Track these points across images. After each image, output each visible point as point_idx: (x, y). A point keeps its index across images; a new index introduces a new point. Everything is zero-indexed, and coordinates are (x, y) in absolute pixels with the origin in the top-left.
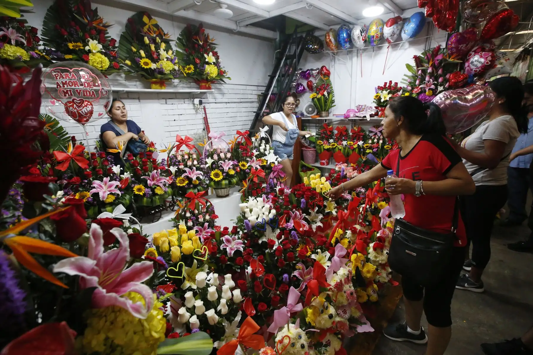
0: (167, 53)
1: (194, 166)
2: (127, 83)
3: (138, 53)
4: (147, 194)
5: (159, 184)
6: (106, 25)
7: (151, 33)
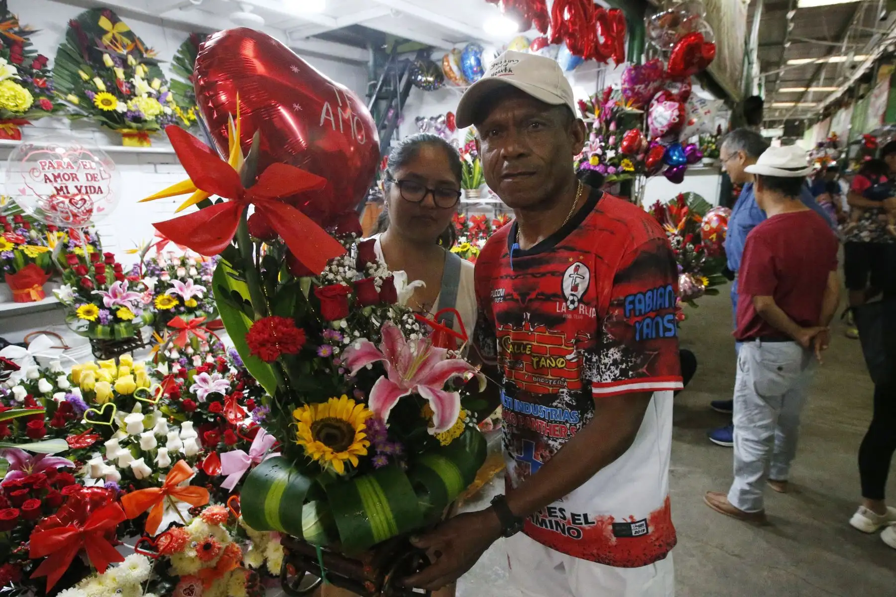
0: (150, 85)
1: (191, 277)
2: (75, 134)
3: (91, 82)
4: (104, 318)
5: (124, 304)
6: (27, 29)
7: (117, 47)
